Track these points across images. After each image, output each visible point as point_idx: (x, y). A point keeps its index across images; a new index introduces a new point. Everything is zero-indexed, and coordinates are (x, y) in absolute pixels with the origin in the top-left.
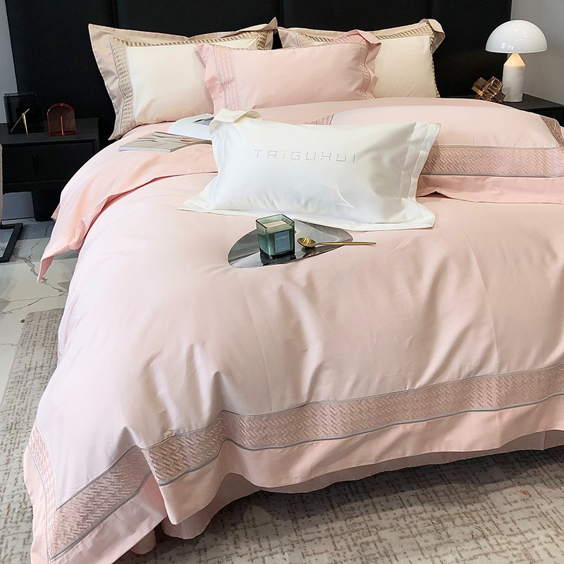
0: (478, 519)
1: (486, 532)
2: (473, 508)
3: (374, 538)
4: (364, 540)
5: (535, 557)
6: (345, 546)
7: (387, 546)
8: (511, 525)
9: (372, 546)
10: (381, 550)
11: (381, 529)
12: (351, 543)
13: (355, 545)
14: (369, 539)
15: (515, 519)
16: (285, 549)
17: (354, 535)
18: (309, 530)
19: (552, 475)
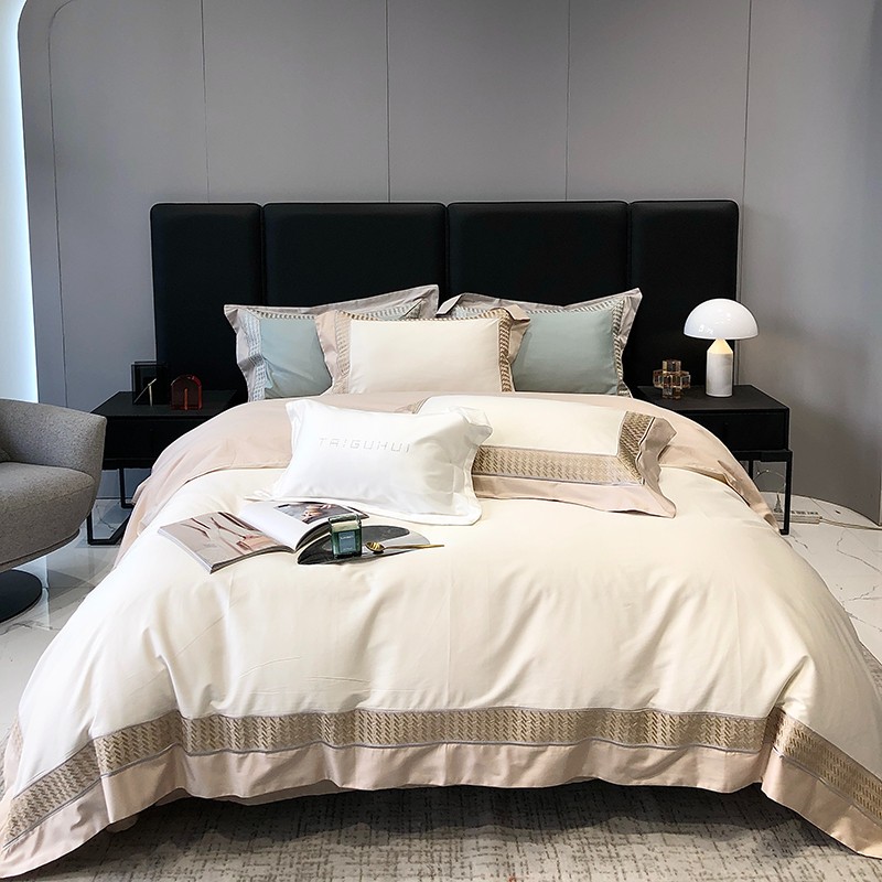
2: (438, 848)
4: (311, 860)
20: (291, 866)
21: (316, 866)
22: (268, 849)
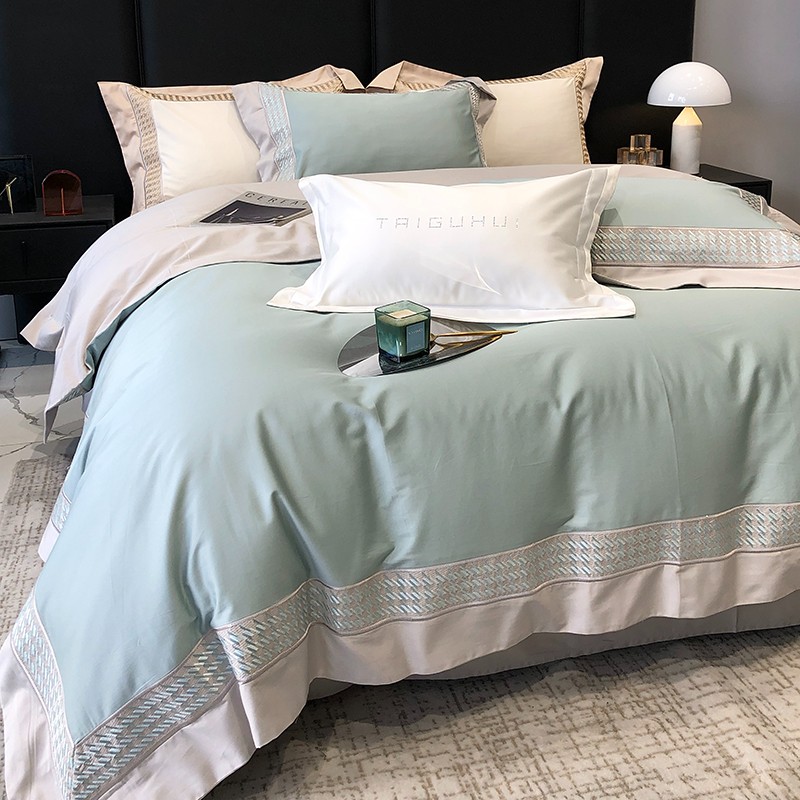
0: (654, 708)
1: (667, 725)
3: (513, 734)
4: (498, 737)
7: (531, 745)
8: (700, 715)
10: (521, 746)
11: (523, 723)
12: (480, 741)
13: (486, 743)
14: (505, 735)
15: (704, 706)
16: (389, 750)
17: (485, 731)
20: (480, 750)
21: (509, 743)
22: (434, 732)
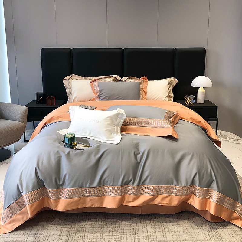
0: (114, 227)
1: (114, 230)
3: (83, 227)
5: (122, 239)
6: (74, 227)
7: (85, 229)
8: (122, 230)
9: (81, 228)
10: (83, 230)
11: (87, 225)
12: (76, 226)
13: (77, 227)
14: (81, 227)
15: (124, 229)
16: (58, 225)
17: (78, 225)
18: (68, 222)
19: (144, 220)
